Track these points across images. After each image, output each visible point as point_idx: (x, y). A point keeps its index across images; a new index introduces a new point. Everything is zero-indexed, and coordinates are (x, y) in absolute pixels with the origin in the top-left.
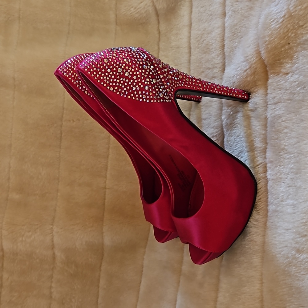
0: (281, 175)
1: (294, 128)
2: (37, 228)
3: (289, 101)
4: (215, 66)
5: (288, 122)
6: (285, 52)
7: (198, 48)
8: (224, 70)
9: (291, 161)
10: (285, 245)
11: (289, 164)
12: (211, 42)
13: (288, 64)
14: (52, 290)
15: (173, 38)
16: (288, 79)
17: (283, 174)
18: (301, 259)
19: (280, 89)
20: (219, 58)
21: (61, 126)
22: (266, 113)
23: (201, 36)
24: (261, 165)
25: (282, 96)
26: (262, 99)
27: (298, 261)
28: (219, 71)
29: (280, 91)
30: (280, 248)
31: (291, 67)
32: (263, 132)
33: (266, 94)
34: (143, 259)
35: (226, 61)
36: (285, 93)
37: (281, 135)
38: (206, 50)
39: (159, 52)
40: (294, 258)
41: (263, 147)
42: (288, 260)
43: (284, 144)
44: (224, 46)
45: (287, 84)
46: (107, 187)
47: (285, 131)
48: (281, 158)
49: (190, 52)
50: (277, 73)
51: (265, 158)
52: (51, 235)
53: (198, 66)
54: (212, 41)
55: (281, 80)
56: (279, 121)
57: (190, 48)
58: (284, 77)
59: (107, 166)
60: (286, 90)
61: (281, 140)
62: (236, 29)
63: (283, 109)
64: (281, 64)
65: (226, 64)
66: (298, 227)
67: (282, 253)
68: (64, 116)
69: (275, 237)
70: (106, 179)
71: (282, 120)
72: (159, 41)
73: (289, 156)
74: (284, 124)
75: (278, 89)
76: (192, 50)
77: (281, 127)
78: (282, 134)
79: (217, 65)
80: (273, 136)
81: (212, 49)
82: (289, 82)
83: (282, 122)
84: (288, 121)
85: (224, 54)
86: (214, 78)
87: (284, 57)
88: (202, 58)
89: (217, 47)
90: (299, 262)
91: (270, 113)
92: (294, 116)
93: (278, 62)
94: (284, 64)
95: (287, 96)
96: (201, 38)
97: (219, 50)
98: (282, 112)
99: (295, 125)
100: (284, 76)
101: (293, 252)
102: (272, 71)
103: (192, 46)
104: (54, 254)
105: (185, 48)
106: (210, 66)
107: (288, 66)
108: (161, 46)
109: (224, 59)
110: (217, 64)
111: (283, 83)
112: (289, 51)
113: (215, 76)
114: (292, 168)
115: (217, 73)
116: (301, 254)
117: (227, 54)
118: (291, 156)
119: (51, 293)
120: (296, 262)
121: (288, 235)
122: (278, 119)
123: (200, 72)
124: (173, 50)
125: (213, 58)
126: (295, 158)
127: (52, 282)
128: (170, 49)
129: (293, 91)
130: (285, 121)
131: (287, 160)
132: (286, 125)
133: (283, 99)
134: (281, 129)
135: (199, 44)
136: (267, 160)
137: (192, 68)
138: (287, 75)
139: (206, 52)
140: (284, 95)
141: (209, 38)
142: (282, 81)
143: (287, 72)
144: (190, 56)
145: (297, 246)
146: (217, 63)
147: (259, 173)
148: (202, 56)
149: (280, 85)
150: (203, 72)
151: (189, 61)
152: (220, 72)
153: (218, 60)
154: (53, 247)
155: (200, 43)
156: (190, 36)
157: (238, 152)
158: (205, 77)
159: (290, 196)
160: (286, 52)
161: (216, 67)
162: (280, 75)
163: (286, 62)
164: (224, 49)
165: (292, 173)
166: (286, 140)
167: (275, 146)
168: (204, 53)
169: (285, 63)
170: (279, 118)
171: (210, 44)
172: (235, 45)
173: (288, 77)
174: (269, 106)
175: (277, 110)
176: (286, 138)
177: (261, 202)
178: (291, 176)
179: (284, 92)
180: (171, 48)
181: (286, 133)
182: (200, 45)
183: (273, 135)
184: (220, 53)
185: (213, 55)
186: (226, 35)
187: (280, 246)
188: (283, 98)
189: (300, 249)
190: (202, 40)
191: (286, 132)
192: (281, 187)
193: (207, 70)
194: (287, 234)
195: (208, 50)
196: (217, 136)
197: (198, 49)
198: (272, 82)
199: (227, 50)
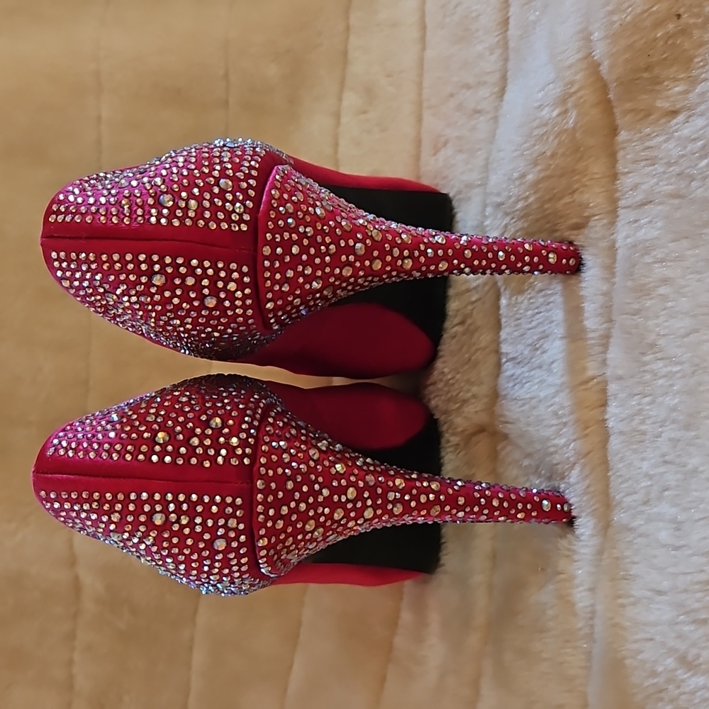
0: (643, 422)
1: (686, 286)
3: (676, 201)
4: (482, 80)
5: (670, 264)
6: (666, 42)
7: (443, 28)
8: (502, 91)
9: (672, 385)
10: (648, 636)
11: (667, 393)
12: (475, 10)
13: (677, 83)
14: (74, 671)
16: (674, 128)
17: (648, 422)
18: (692, 687)
19: (652, 161)
20: (493, 57)
22: (613, 234)
24: (592, 383)
25: (657, 184)
26: (603, 189)
27: (682, 690)
28: (490, 96)
29: (651, 165)
30: (636, 641)
31: (686, 92)
32: (605, 288)
33: (614, 176)
34: (302, 604)
35: (510, 65)
36: (664, 173)
37: (649, 303)
38: (461, 34)
39: (347, 39)
40: (669, 681)
41: (601, 329)
42: (655, 681)
43: (658, 329)
44: (505, 22)
45: (671, 145)
47: (662, 290)
48: (644, 371)
49: (423, 39)
50: (642, 110)
51: (604, 363)
53: (441, 78)
54: (477, 7)
55: (654, 132)
56: (648, 259)
57: (423, 27)
58: (665, 123)
60: (669, 164)
61: (647, 318)
63: (659, 224)
64: (656, 81)
65: (509, 73)
66: (686, 591)
67: (640, 657)
69: (623, 606)
71: (654, 257)
73: (669, 369)
74: (659, 271)
75: (647, 160)
76: (429, 34)
77: (650, 280)
78: (653, 301)
79: (487, 78)
80: (629, 304)
81: (478, 30)
82: (679, 138)
83: (655, 262)
84: (671, 261)
85: (506, 45)
86: (477, 115)
87: (665, 59)
88: (453, 55)
89: (491, 25)
90: (684, 693)
91: (624, 234)
92: (689, 249)
93: (646, 75)
94: (666, 83)
95: (671, 185)
97: (496, 33)
98: (656, 233)
99: (691, 276)
100: (664, 120)
101: (670, 662)
102: (628, 105)
103: (428, 20)
104: (77, 578)
105: (410, 26)
106: (471, 80)
107: (677, 89)
108: (353, 21)
109: (506, 60)
110: (489, 73)
111: (661, 142)
112: (678, 42)
113: (479, 108)
114: (674, 409)
116: (692, 672)
117: (512, 44)
118: (675, 369)
119: (70, 677)
120: (677, 692)
121: (659, 609)
122: (642, 255)
123: (445, 95)
124: (382, 31)
125: (480, 56)
126: (683, 377)
127: (73, 649)
128: (375, 29)
129: (689, 170)
130: (662, 261)
131: (661, 382)
132: (665, 272)
133: (660, 192)
134: (650, 283)
135: (445, 16)
136: (609, 372)
137: (425, 83)
138: (674, 118)
139: (463, 38)
140: (661, 181)
142: (657, 135)
143: (674, 109)
144: (424, 49)
145: (682, 646)
146: (488, 70)
148: (451, 51)
149: (651, 147)
150: (452, 95)
151: (421, 64)
152: (494, 96)
153: (491, 63)
155: (448, 13)
157: (535, 338)
159: (666, 493)
160: (670, 42)
161: (485, 83)
162: (652, 117)
163: (672, 76)
164: (507, 30)
165: (674, 422)
166: (662, 319)
167: (630, 333)
168: (457, 42)
169: (668, 79)
170: (647, 251)
171: (474, 14)
172: (532, 18)
173: (675, 125)
174: (621, 212)
175: (641, 227)
176: (664, 312)
178: (670, 432)
179: (662, 170)
180: (378, 25)
181: (664, 298)
182: (448, 20)
183: (627, 301)
184: (498, 42)
187: (636, 637)
188: (658, 190)
189: (690, 658)
191: (661, 295)
192: (643, 459)
193: (463, 91)
194: (656, 606)
195: (468, 33)
196: (479, 289)
197: (443, 31)
198: (629, 138)
199: (513, 32)
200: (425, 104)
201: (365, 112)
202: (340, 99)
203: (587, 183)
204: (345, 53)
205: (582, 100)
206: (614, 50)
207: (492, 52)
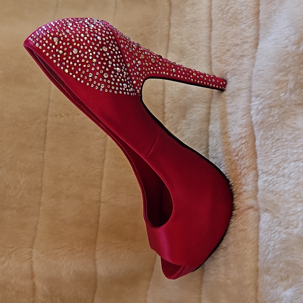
2: (12, 252)
4: (245, 41)
7: (222, 20)
8: (257, 45)
12: (241, 9)
15: (188, 10)
20: (250, 30)
21: (46, 122)
23: (225, 3)
28: (250, 48)
34: (146, 295)
35: (261, 31)
38: (233, 21)
39: (170, 29)
44: (258, 13)
46: (102, 200)
49: (211, 27)
52: (30, 260)
53: (222, 43)
54: (242, 8)
57: (211, 20)
59: (102, 173)
65: (260, 36)
68: (50, 109)
70: (101, 190)
72: (170, 15)
76: (214, 23)
79: (248, 40)
81: (242, 18)
85: (258, 24)
86: (243, 58)
88: (228, 31)
89: (249, 15)
96: (227, 5)
97: (252, 19)
103: (213, 17)
104: (34, 284)
105: (203, 21)
106: (239, 42)
108: (172, 21)
109: (258, 30)
110: (249, 37)
113: (244, 54)
115: (247, 49)
117: (261, 22)
123: (224, 51)
124: (188, 24)
125: (244, 30)
128: (184, 24)
135: (223, 14)
137: (213, 46)
139: (234, 23)
141: (237, 4)
144: (211, 31)
148: (227, 29)
150: (229, 50)
151: (210, 38)
152: (252, 48)
153: (250, 33)
154: (32, 276)
155: (224, 13)
156: (211, 5)
158: (232, 57)
161: (247, 42)
164: (258, 16)
168: (230, 25)
171: (239, 11)
172: (274, 8)
180: (186, 22)
182: (225, 16)
184: (253, 22)
185: (243, 26)
190: (228, 7)
193: (235, 47)
195: (237, 20)
196: (247, 137)
197: (222, 21)
199: (262, 16)
200: (213, 56)
204: (168, 35)
207: (250, 27)
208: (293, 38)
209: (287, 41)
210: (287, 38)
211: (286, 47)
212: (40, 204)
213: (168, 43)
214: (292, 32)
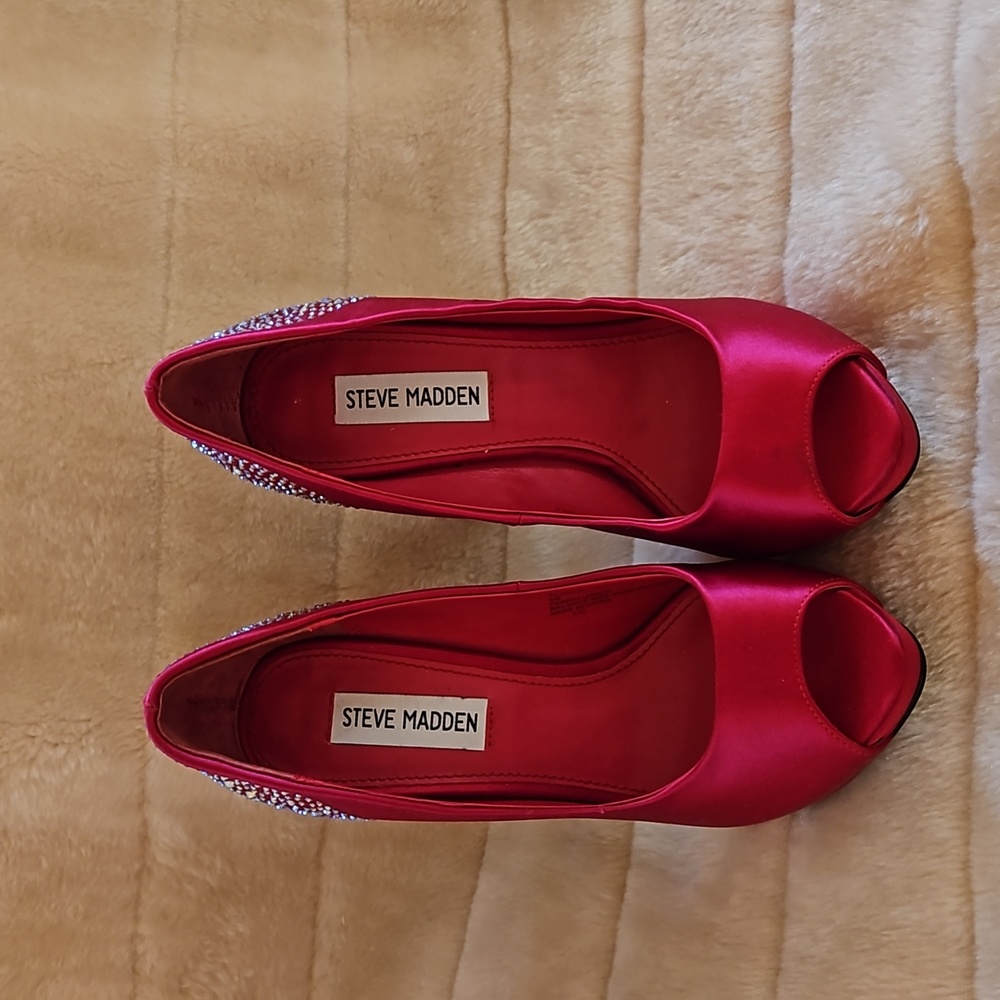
2: (89, 732)
4: (750, 180)
7: (677, 118)
8: (785, 196)
12: (736, 101)
14: (140, 949)
15: (565, 79)
20: (766, 157)
22: (973, 353)
23: (688, 78)
24: (950, 518)
26: (952, 306)
32: (962, 414)
35: (797, 164)
38: (711, 127)
39: (509, 123)
41: (960, 460)
44: (788, 115)
46: (342, 583)
49: (640, 132)
51: (968, 495)
53: (676, 176)
54: (739, 98)
57: (640, 117)
62: (843, 63)
65: (796, 176)
70: (337, 555)
72: (509, 85)
76: (650, 126)
79: (757, 179)
81: (740, 124)
85: (787, 142)
88: (696, 150)
89: (761, 119)
91: (992, 353)
96: (692, 84)
97: (769, 129)
103: (648, 109)
104: (145, 824)
105: (617, 114)
106: (728, 180)
108: (514, 106)
109: (787, 158)
110: (759, 174)
115: (755, 203)
119: (135, 957)
123: (682, 196)
124: (570, 118)
125: (744, 153)
127: (137, 919)
128: (555, 116)
135: (679, 105)
136: (977, 505)
137: (645, 182)
139: (714, 132)
141: (723, 87)
144: (641, 142)
146: (759, 170)
147: (943, 544)
148: (694, 145)
150: (697, 196)
152: (768, 200)
153: (764, 162)
154: (142, 802)
155: (684, 103)
156: (642, 76)
158: (708, 214)
161: (755, 184)
164: (789, 125)
168: (703, 136)
171: (732, 106)
172: (836, 114)
174: (982, 329)
177: (948, 639)
180: (560, 111)
182: (685, 110)
184: (772, 138)
185: (744, 144)
186: (800, 81)
190: (698, 90)
193: (715, 192)
195: (722, 126)
197: (677, 123)
200: (646, 207)
201: (546, 216)
202: (503, 198)
203: (930, 299)
204: (506, 141)
205: (936, 206)
206: (987, 156)
207: (763, 149)
208: (900, 198)
209: (880, 202)
210: (882, 195)
211: (880, 215)
212: (155, 598)
213: (507, 162)
214: (897, 183)
